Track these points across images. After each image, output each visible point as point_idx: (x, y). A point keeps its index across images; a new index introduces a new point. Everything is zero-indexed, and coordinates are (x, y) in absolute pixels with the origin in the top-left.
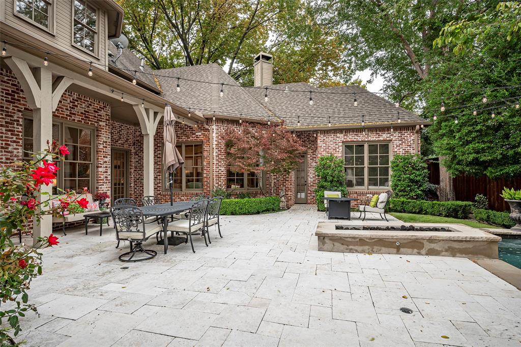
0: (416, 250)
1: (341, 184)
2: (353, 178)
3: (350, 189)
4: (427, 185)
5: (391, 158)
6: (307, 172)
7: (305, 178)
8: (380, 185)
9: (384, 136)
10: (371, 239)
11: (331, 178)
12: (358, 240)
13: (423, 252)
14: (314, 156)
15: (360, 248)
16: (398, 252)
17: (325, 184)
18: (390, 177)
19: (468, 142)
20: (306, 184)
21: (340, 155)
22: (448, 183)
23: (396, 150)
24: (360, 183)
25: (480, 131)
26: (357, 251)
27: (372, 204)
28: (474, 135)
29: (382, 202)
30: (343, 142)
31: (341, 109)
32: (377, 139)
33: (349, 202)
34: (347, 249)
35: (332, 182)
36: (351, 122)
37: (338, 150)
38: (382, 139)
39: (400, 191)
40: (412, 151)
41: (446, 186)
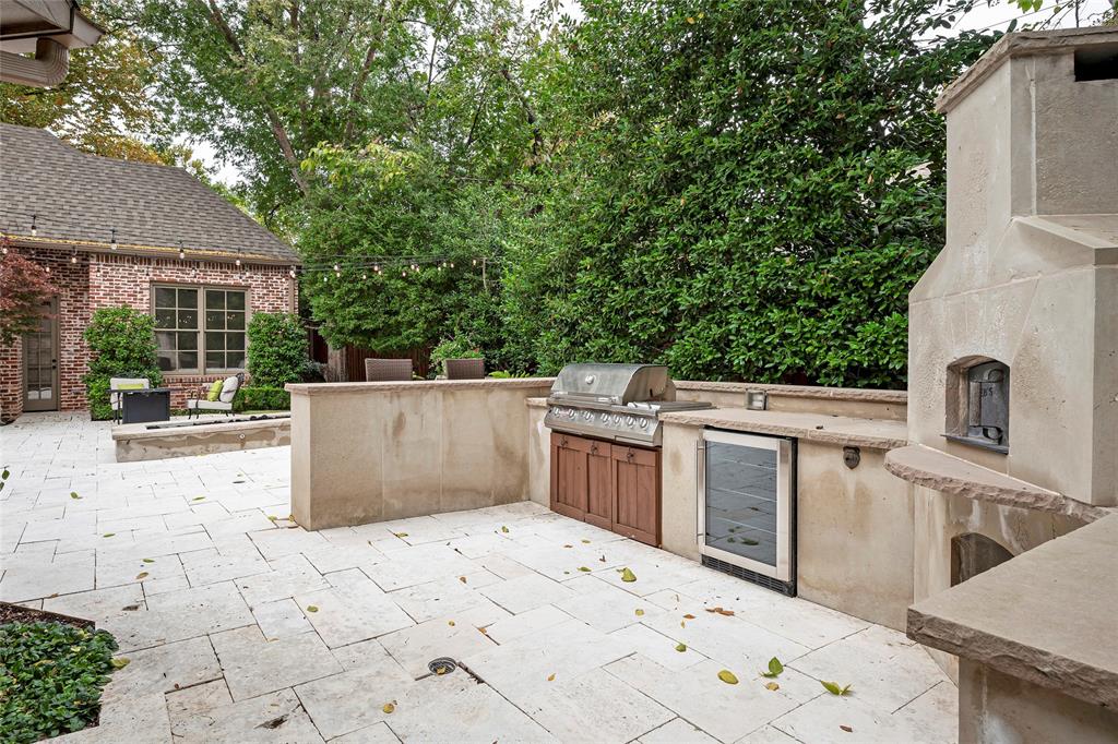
0: (265, 442)
1: (148, 365)
2: (174, 355)
3: (167, 375)
4: (309, 364)
5: (249, 319)
6: (59, 339)
7: (53, 354)
8: (228, 367)
9: (236, 279)
10: (205, 434)
11: (126, 353)
12: (185, 438)
13: (275, 442)
14: (78, 304)
15: (187, 450)
16: (243, 447)
17: (110, 364)
18: (246, 351)
19: (349, 304)
20: (54, 367)
21: (145, 306)
22: (339, 360)
23: (257, 304)
24: (189, 362)
25: (361, 290)
26: (184, 454)
27: (211, 395)
28: (355, 295)
29: (228, 392)
30: (151, 282)
31: (147, 214)
32: (222, 282)
33: (166, 394)
34: (168, 454)
35: (126, 360)
36: (169, 245)
37: (139, 296)
38: (232, 283)
39: (264, 374)
40: (284, 308)
41: (336, 365)
